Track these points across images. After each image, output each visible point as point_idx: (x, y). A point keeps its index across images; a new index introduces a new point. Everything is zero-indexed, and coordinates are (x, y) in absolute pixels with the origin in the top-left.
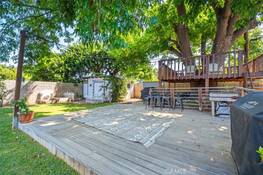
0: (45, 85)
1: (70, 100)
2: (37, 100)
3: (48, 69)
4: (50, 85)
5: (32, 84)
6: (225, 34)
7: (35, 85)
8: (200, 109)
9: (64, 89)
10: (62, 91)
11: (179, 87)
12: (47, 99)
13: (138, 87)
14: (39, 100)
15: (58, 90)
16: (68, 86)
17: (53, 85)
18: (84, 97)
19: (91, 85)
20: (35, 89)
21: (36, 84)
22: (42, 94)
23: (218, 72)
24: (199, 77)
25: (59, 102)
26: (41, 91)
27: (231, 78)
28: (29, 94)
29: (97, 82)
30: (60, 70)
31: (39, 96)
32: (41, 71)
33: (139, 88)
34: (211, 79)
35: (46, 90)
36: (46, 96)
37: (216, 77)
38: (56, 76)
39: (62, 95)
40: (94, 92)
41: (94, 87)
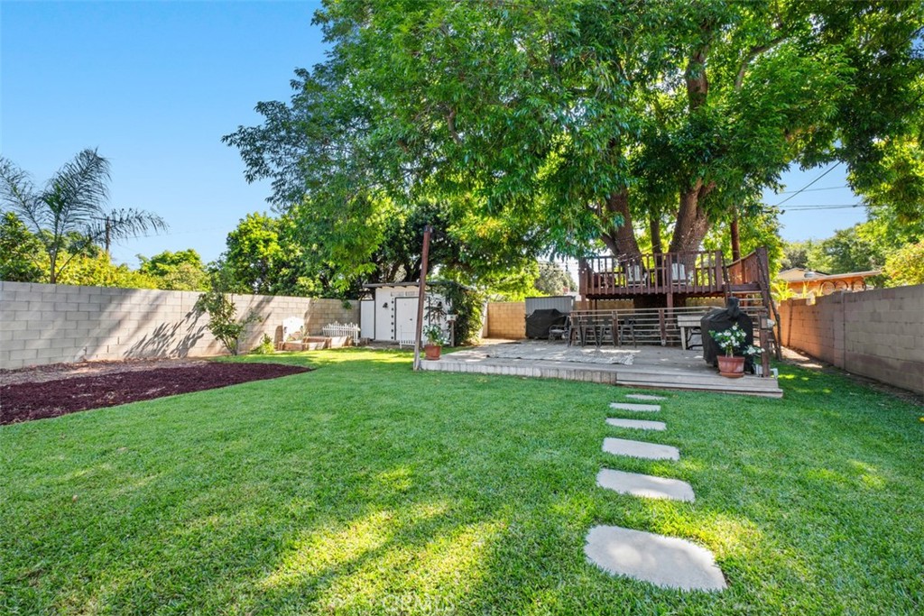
0: (291, 305)
1: (350, 342)
2: (276, 343)
4: (298, 304)
6: (695, 214)
8: (663, 342)
9: (323, 316)
10: (321, 321)
11: (604, 308)
12: (295, 340)
13: (499, 309)
14: (282, 342)
15: (312, 318)
16: (332, 306)
17: (302, 305)
19: (386, 306)
20: (273, 315)
22: (285, 328)
23: (687, 281)
24: (657, 290)
26: (283, 320)
27: (706, 292)
29: (405, 296)
31: (281, 331)
33: (501, 312)
34: (675, 295)
35: (292, 317)
36: (294, 332)
37: (684, 291)
39: (320, 331)
40: (394, 324)
41: (395, 309)
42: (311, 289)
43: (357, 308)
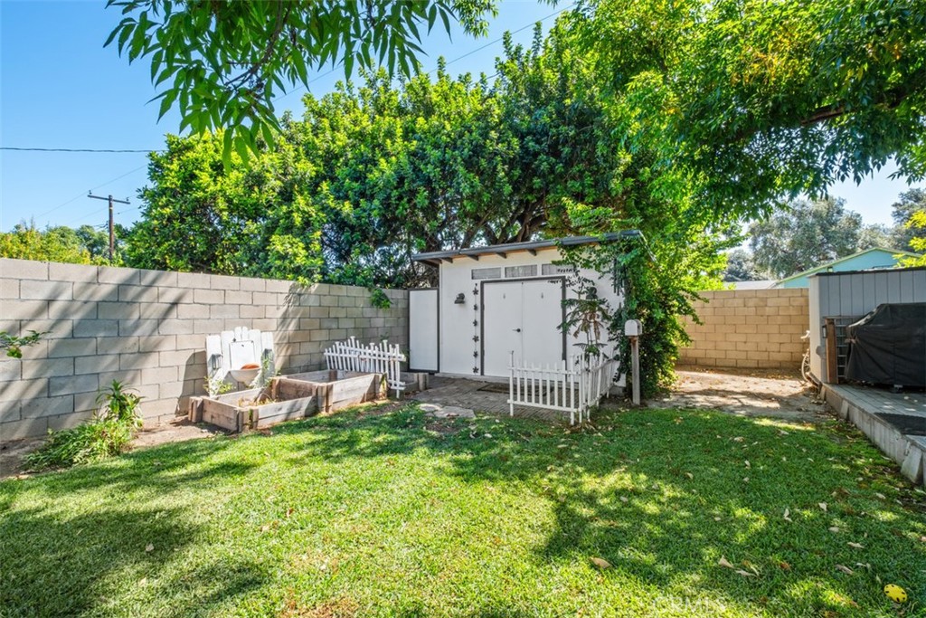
0: (233, 298)
1: (382, 389)
2: (183, 400)
3: (221, 211)
4: (256, 294)
5: (154, 291)
7: (170, 296)
9: (326, 324)
10: (321, 336)
12: (247, 387)
14: (200, 399)
15: (299, 328)
16: (346, 302)
17: (271, 299)
18: (411, 367)
19: (461, 300)
20: (172, 324)
21: (181, 291)
22: (214, 357)
25: (327, 408)
26: (210, 339)
28: (135, 361)
29: (503, 278)
30: (295, 215)
31: (199, 365)
32: (183, 221)
35: (238, 329)
36: (239, 368)
38: (279, 248)
39: (315, 360)
40: (480, 339)
41: (482, 308)
42: (300, 261)
43: (401, 305)
